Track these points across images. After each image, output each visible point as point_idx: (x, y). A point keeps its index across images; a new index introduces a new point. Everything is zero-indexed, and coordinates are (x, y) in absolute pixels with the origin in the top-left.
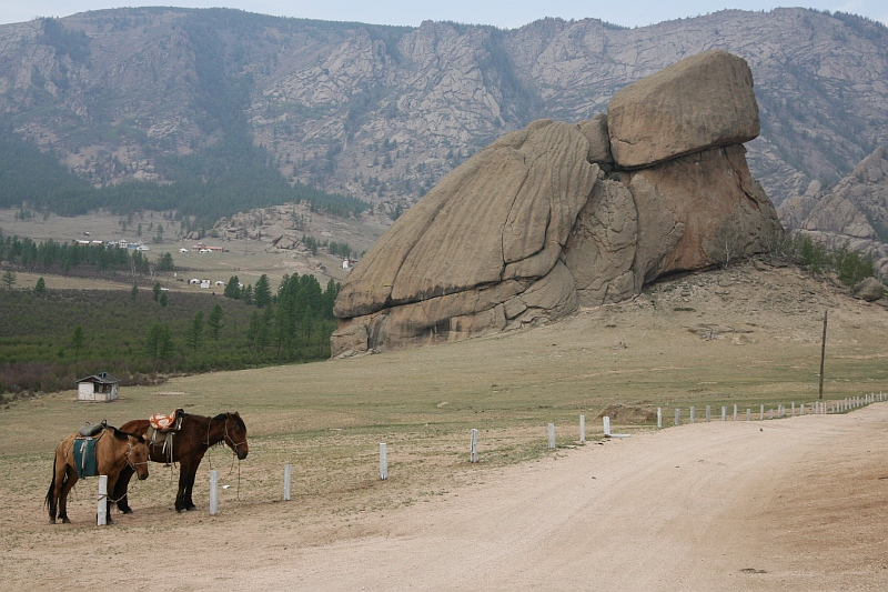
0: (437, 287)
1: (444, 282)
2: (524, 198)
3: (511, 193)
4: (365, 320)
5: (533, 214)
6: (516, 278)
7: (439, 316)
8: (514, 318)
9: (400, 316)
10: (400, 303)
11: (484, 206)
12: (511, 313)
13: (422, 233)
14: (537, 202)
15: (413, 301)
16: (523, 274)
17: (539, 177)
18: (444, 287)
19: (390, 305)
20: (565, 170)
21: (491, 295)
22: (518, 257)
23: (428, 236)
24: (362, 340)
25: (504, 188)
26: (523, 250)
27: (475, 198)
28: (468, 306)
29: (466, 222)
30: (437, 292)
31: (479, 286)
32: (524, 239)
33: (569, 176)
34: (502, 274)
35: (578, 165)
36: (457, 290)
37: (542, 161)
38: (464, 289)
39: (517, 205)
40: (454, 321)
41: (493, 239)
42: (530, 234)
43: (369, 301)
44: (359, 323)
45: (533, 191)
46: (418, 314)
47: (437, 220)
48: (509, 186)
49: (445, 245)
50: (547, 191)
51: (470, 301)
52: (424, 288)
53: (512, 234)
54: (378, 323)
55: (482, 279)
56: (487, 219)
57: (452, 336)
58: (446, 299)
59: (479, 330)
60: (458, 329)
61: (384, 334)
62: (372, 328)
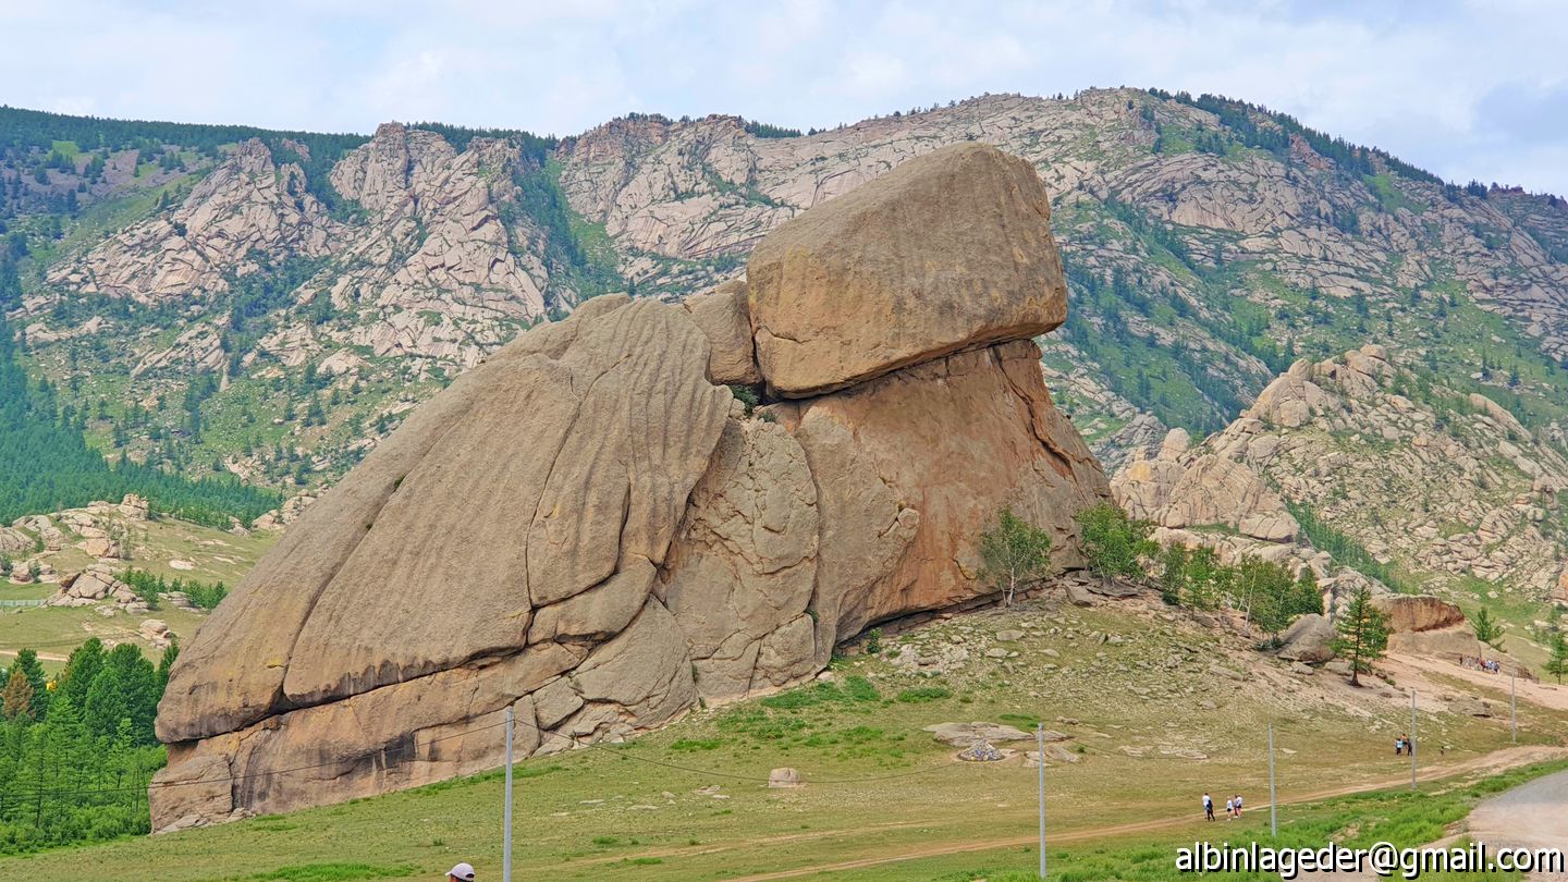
0: (384, 664)
1: (400, 654)
2: (572, 464)
3: (543, 454)
4: (226, 744)
5: (593, 498)
6: (560, 639)
7: (390, 730)
8: (555, 727)
9: (304, 729)
10: (303, 704)
11: (485, 484)
12: (549, 718)
13: (351, 547)
14: (598, 477)
15: (332, 697)
16: (574, 630)
17: (604, 417)
18: (402, 662)
19: (281, 707)
20: (658, 401)
21: (506, 678)
22: (563, 591)
23: (364, 551)
24: (218, 789)
26: (573, 576)
27: (465, 467)
28: (454, 705)
29: (447, 520)
30: (384, 676)
31: (479, 659)
32: (574, 551)
33: (667, 412)
34: (527, 630)
35: (688, 388)
36: (430, 669)
37: (608, 383)
38: (444, 666)
39: (558, 476)
40: (424, 738)
41: (505, 556)
42: (586, 541)
43: (235, 703)
44: (211, 751)
45: (592, 447)
46: (344, 726)
48: (539, 437)
49: (401, 571)
50: (620, 448)
51: (460, 691)
52: (357, 667)
53: (547, 542)
54: (255, 751)
55: (485, 643)
56: (493, 512)
57: (421, 773)
58: (406, 690)
59: (480, 755)
60: (434, 756)
61: (269, 775)
62: (241, 761)
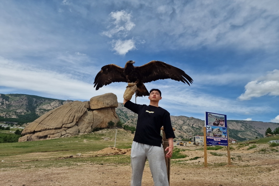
0: (46, 129)
1: (48, 127)
2: (70, 113)
3: (67, 112)
4: (28, 135)
5: (71, 116)
6: (65, 127)
7: (45, 134)
8: (63, 135)
9: (36, 134)
10: (37, 132)
11: (61, 114)
12: (62, 134)
13: (45, 118)
14: (72, 114)
15: (40, 131)
16: (67, 127)
17: (73, 109)
18: (48, 128)
19: (34, 132)
20: (79, 108)
21: (59, 131)
22: (66, 123)
23: (47, 119)
24: (26, 139)
25: (66, 111)
26: (68, 122)
27: (59, 113)
28: (52, 132)
29: (56, 116)
31: (56, 129)
32: (68, 120)
33: (80, 109)
34: (62, 126)
35: (82, 108)
36: (51, 129)
37: (75, 107)
38: (52, 129)
39: (68, 114)
40: (49, 136)
41: (61, 120)
42: (70, 119)
43: (29, 131)
44: (26, 136)
45: (72, 112)
46: (40, 134)
47: (50, 116)
48: (67, 111)
49: (50, 121)
50: (75, 112)
52: (43, 129)
53: (66, 119)
54: (31, 136)
55: (57, 127)
56: (61, 116)
57: (48, 139)
58: (48, 131)
59: (54, 137)
60: (49, 137)
61: (31, 138)
62: (29, 137)
